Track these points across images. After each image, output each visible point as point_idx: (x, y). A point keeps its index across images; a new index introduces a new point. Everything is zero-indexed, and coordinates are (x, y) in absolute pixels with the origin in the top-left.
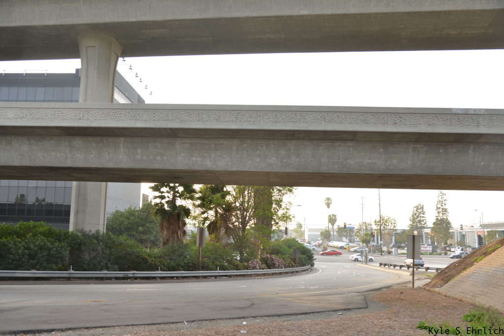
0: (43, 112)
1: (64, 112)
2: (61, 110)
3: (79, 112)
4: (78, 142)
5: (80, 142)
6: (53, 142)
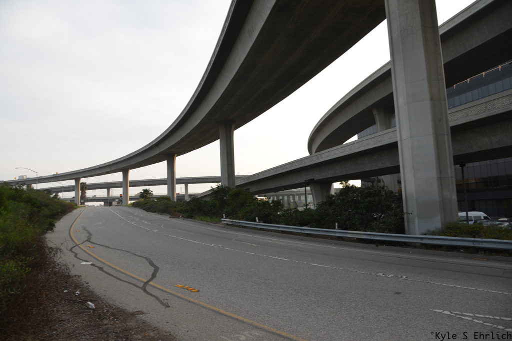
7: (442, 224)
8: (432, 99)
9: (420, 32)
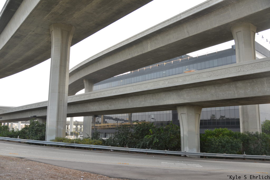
0: (219, 72)
1: (230, 69)
2: (228, 69)
3: (238, 68)
4: (240, 84)
5: (241, 84)
6: (226, 86)
7: (56, 138)
8: (59, 93)
9: (59, 68)
